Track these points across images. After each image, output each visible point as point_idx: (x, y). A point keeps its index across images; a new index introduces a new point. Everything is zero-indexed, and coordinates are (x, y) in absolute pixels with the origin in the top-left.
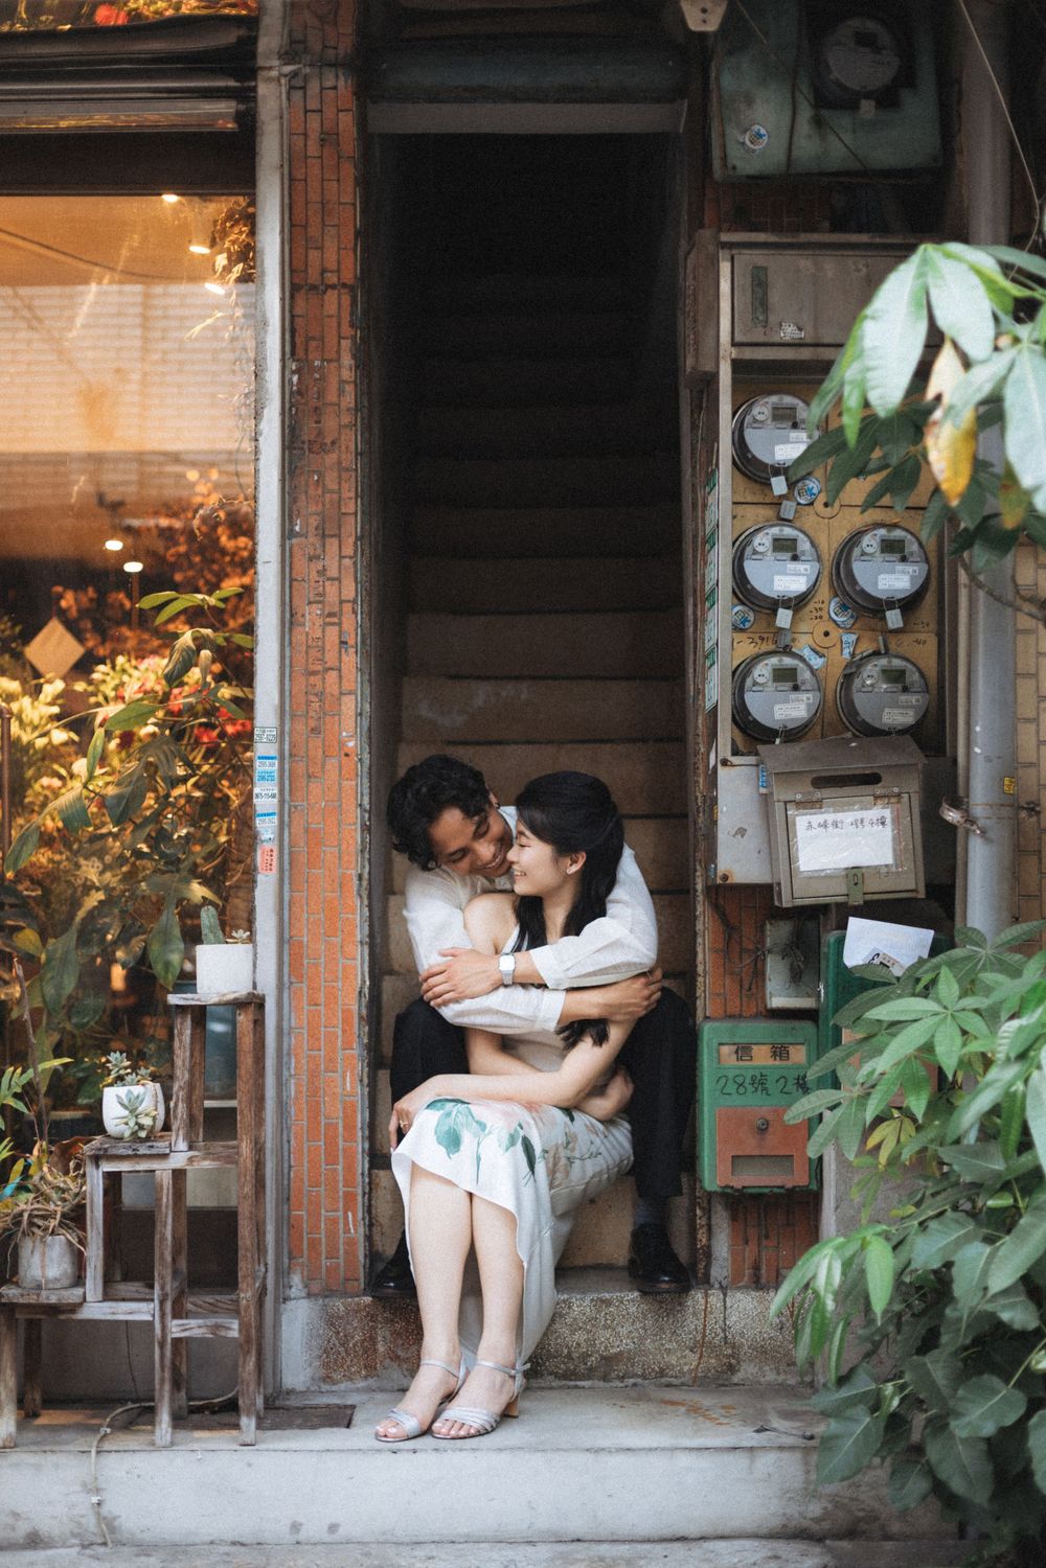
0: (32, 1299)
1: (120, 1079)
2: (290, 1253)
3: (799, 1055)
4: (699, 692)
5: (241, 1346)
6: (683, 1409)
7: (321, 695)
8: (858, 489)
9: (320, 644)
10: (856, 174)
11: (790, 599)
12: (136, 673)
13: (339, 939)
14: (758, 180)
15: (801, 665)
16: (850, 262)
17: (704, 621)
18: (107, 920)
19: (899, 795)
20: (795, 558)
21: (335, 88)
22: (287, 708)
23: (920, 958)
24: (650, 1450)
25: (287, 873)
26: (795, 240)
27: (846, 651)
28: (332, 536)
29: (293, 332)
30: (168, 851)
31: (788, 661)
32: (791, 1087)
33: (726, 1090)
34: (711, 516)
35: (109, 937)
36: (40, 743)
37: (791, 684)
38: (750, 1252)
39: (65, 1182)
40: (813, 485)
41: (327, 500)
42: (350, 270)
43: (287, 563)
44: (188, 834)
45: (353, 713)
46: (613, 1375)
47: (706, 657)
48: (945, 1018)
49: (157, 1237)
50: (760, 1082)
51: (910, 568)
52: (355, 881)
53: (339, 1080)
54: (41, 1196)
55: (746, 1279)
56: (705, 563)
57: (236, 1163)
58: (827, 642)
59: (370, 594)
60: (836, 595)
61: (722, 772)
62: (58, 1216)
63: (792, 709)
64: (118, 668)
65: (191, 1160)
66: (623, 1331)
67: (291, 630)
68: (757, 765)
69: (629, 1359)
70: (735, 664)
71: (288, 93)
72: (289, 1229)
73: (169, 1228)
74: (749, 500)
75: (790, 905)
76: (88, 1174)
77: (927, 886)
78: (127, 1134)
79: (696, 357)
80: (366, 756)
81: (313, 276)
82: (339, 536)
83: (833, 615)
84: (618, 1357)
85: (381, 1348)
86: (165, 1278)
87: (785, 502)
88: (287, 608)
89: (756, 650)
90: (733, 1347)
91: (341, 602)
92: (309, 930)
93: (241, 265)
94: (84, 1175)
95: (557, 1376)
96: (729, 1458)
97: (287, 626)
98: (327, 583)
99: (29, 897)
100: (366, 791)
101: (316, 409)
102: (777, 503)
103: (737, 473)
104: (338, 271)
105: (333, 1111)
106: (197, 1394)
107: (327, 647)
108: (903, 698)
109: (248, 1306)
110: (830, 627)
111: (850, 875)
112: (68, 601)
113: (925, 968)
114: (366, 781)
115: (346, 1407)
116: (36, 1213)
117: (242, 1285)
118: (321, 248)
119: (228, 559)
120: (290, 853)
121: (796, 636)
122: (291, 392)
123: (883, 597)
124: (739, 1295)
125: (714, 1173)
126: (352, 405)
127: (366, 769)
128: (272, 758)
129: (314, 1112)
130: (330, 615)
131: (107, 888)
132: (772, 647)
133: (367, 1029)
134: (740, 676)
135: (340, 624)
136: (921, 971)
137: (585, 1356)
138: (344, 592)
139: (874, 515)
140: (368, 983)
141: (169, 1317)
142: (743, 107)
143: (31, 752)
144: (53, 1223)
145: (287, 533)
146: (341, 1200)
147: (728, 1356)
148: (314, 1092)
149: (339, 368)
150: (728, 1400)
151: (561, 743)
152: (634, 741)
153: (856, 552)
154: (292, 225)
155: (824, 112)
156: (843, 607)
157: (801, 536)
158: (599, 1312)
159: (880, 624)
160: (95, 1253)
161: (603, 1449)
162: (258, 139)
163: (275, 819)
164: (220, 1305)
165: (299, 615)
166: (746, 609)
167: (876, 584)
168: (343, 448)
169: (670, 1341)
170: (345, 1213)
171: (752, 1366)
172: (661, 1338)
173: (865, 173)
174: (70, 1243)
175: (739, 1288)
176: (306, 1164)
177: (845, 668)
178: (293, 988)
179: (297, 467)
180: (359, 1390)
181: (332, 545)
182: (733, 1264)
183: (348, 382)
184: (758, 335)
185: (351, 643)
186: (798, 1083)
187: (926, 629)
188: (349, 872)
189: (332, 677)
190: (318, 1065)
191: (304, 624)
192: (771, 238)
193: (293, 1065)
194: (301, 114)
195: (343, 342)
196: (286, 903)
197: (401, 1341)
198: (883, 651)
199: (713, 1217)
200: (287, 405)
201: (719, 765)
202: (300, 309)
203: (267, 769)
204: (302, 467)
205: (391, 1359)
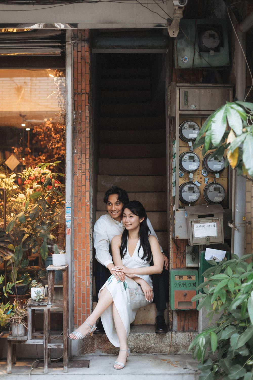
0: (15, 339)
1: (35, 286)
2: (74, 323)
3: (194, 278)
4: (171, 191)
5: (64, 350)
6: (166, 362)
7: (81, 192)
9: (81, 179)
10: (208, 68)
11: (193, 171)
12: (33, 172)
13: (85, 250)
14: (186, 70)
15: (195, 186)
16: (208, 90)
17: (172, 175)
18: (30, 242)
19: (218, 219)
20: (194, 161)
21: (84, 46)
22: (73, 195)
24: (159, 374)
25: (73, 234)
26: (194, 85)
27: (206, 182)
28: (84, 153)
29: (74, 104)
30: (44, 227)
31: (192, 186)
32: (192, 285)
33: (177, 286)
34: (174, 150)
35: (30, 246)
36: (10, 188)
37: (193, 191)
38: (182, 323)
39: (22, 311)
41: (82, 145)
42: (88, 89)
43: (73, 160)
44: (49, 222)
45: (89, 196)
46: (150, 352)
47: (173, 184)
48: (230, 279)
49: (44, 324)
50: (185, 284)
51: (221, 164)
52: (89, 236)
53: (86, 283)
54: (16, 314)
55: (181, 330)
56: (173, 162)
57: (63, 307)
58: (201, 180)
59: (93, 168)
60: (204, 169)
62: (21, 320)
63: (193, 197)
64: (29, 170)
65: (52, 307)
66: (152, 342)
67: (74, 176)
68: (185, 211)
69: (153, 348)
70: (180, 185)
71: (73, 47)
72: (74, 319)
73: (47, 323)
74: (183, 146)
75: (192, 245)
76: (28, 310)
77: (224, 240)
78: (37, 300)
79: (171, 112)
80: (92, 206)
83: (203, 174)
84: (151, 348)
85: (95, 346)
86: (46, 334)
87: (192, 147)
88: (73, 171)
89: (184, 182)
90: (178, 345)
91: (86, 169)
92: (78, 248)
95: (137, 352)
96: (178, 376)
98: (83, 165)
100: (92, 214)
101: (80, 123)
102: (190, 147)
103: (180, 140)
104: (85, 90)
105: (84, 290)
106: (52, 358)
107: (83, 180)
108: (219, 194)
109: (66, 341)
110: (202, 176)
111: (207, 238)
112: (16, 150)
114: (92, 212)
115: (87, 360)
116: (16, 319)
117: (64, 336)
118: (81, 84)
120: (74, 229)
121: (194, 179)
122: (74, 119)
123: (215, 170)
124: (179, 334)
125: (174, 305)
126: (89, 122)
127: (92, 209)
128: (70, 208)
129: (80, 290)
131: (29, 233)
132: (188, 182)
133: (92, 270)
134: (181, 188)
135: (86, 175)
137: (143, 348)
138: (87, 167)
140: (92, 260)
141: (47, 343)
142: (182, 52)
143: (8, 191)
145: (73, 153)
146: (86, 311)
147: (177, 348)
148: (79, 286)
149: (85, 113)
150: (177, 359)
151: (136, 192)
153: (208, 159)
154: (74, 79)
155: (202, 53)
156: (205, 172)
157: (195, 155)
158: (146, 337)
159: (214, 177)
160: (30, 329)
161: (148, 374)
162: (66, 59)
163: (71, 222)
164: (58, 338)
165: (76, 172)
166: (182, 172)
167: (213, 167)
168: (86, 132)
169: (163, 344)
170: (87, 314)
171: (182, 350)
172: (161, 344)
173: (211, 67)
174: (24, 326)
175: (179, 332)
176: (78, 303)
177: (205, 187)
178: (75, 261)
179: (75, 137)
180: (90, 356)
181: (84, 156)
182: (178, 326)
183: (87, 116)
184: (185, 108)
185: (88, 179)
186: (194, 285)
187: (225, 177)
188: (88, 234)
189: (84, 187)
190: (80, 279)
191: (77, 175)
192: (189, 85)
193: (75, 279)
194: (76, 52)
195: (86, 107)
196: (73, 241)
197: (100, 344)
198: (214, 183)
199: (173, 315)
200: (73, 122)
201: (176, 211)
202: (76, 99)
203: (69, 210)
204: (76, 137)
205: (98, 348)
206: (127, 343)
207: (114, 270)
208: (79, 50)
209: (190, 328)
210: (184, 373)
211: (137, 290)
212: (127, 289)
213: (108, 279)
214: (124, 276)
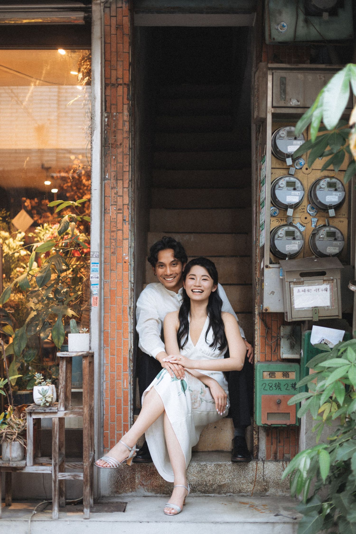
0: (7, 465)
1: (40, 383)
2: (104, 445)
3: (293, 376)
4: (257, 240)
5: (84, 483)
6: (248, 506)
7: (116, 240)
8: (319, 163)
10: (320, 41)
11: (292, 205)
12: (51, 230)
13: (122, 331)
14: (284, 44)
15: (296, 230)
16: (318, 76)
17: (260, 213)
18: (37, 322)
19: (333, 280)
20: (295, 189)
21: (122, 7)
22: (103, 244)
23: (340, 341)
24: (236, 523)
26: (297, 67)
27: (313, 225)
28: (120, 180)
29: (106, 101)
30: (59, 297)
31: (291, 229)
32: (290, 388)
33: (265, 389)
34: (263, 173)
35: (38, 328)
36: (16, 255)
37: (292, 237)
39: (19, 421)
40: (302, 161)
41: (118, 166)
42: (127, 78)
43: (103, 190)
44: (67, 291)
45: (128, 247)
46: (222, 492)
47: (260, 227)
49: (53, 442)
50: (278, 386)
51: (338, 193)
52: (128, 310)
53: (122, 383)
54: (10, 426)
55: (272, 457)
56: (260, 191)
57: (83, 415)
58: (306, 221)
59: (134, 202)
60: (310, 204)
61: (266, 270)
62: (16, 434)
63: (293, 247)
64: (45, 228)
65: (65, 414)
66: (226, 476)
67: (104, 216)
68: (279, 268)
69: (228, 486)
70: (271, 229)
71: (104, 9)
72: (103, 437)
73: (57, 439)
74: (278, 166)
75: (291, 321)
76: (27, 419)
77: (343, 314)
78: (42, 404)
79: (258, 111)
80: (133, 263)
81: (113, 80)
82: (123, 180)
83: (308, 211)
84: (224, 485)
85: (137, 481)
86: (56, 458)
87: (291, 168)
88: (103, 207)
89: (279, 224)
90: (267, 482)
91: (123, 205)
92: (111, 328)
93: (87, 78)
94: (26, 419)
95: (202, 492)
97: (103, 213)
98: (118, 198)
99: (10, 313)
100: (133, 276)
101: (115, 131)
102: (288, 168)
103: (273, 156)
104: (123, 78)
105: (120, 394)
106: (68, 498)
107: (118, 222)
108: (335, 242)
109: (87, 468)
110: (307, 215)
111: (314, 311)
112: (28, 203)
113: (342, 345)
114: (132, 272)
115: (124, 503)
116: (8, 433)
117: (85, 461)
118: (116, 70)
119: (85, 188)
120: (104, 299)
121: (294, 219)
122: (105, 125)
123: (328, 204)
124: (269, 463)
125: (261, 418)
126: (128, 130)
127: (132, 268)
128: (97, 263)
129: (113, 394)
130: (119, 210)
131: (37, 310)
132: (285, 223)
133: (132, 364)
134: (273, 233)
135: (123, 213)
136: (340, 347)
137: (212, 485)
138: (125, 201)
139: (326, 173)
140: (133, 347)
141: (57, 472)
142: (277, 15)
143: (13, 258)
144: (14, 437)
145: (103, 179)
146: (122, 427)
147: (264, 486)
148: (112, 387)
149: (123, 116)
150: (264, 502)
152: (232, 256)
153: (318, 187)
154: (105, 61)
155: (309, 18)
156: (312, 208)
157: (297, 181)
158: (217, 469)
159: (326, 215)
160: (30, 448)
161: (218, 522)
162: (92, 27)
163: (98, 286)
164: (77, 466)
165: (108, 209)
166: (276, 208)
167: (325, 199)
168: (124, 146)
169: (243, 480)
171: (273, 489)
172: (240, 479)
173: (323, 41)
174: (21, 444)
175: (269, 461)
176: (109, 414)
177: (313, 231)
178: (105, 349)
179: (107, 153)
180: (128, 496)
181: (120, 183)
182: (267, 452)
183: (126, 121)
184: (282, 104)
185: (127, 220)
186: (292, 386)
187: (344, 216)
188: (126, 306)
189: (120, 233)
190: (114, 377)
191: (109, 213)
192: (288, 66)
193: (105, 377)
194: (109, 17)
195: (125, 106)
196: (102, 318)
197: (144, 479)
198: (327, 225)
199: (260, 435)
200: (103, 130)
201: (265, 267)
202: (108, 93)
203: (95, 267)
204: (109, 153)
205: (140, 485)
206: (187, 478)
207: (167, 360)
208: (113, 14)
209: (287, 456)
210: (275, 521)
211: (202, 394)
212: (187, 392)
213: (158, 376)
214: (182, 371)
